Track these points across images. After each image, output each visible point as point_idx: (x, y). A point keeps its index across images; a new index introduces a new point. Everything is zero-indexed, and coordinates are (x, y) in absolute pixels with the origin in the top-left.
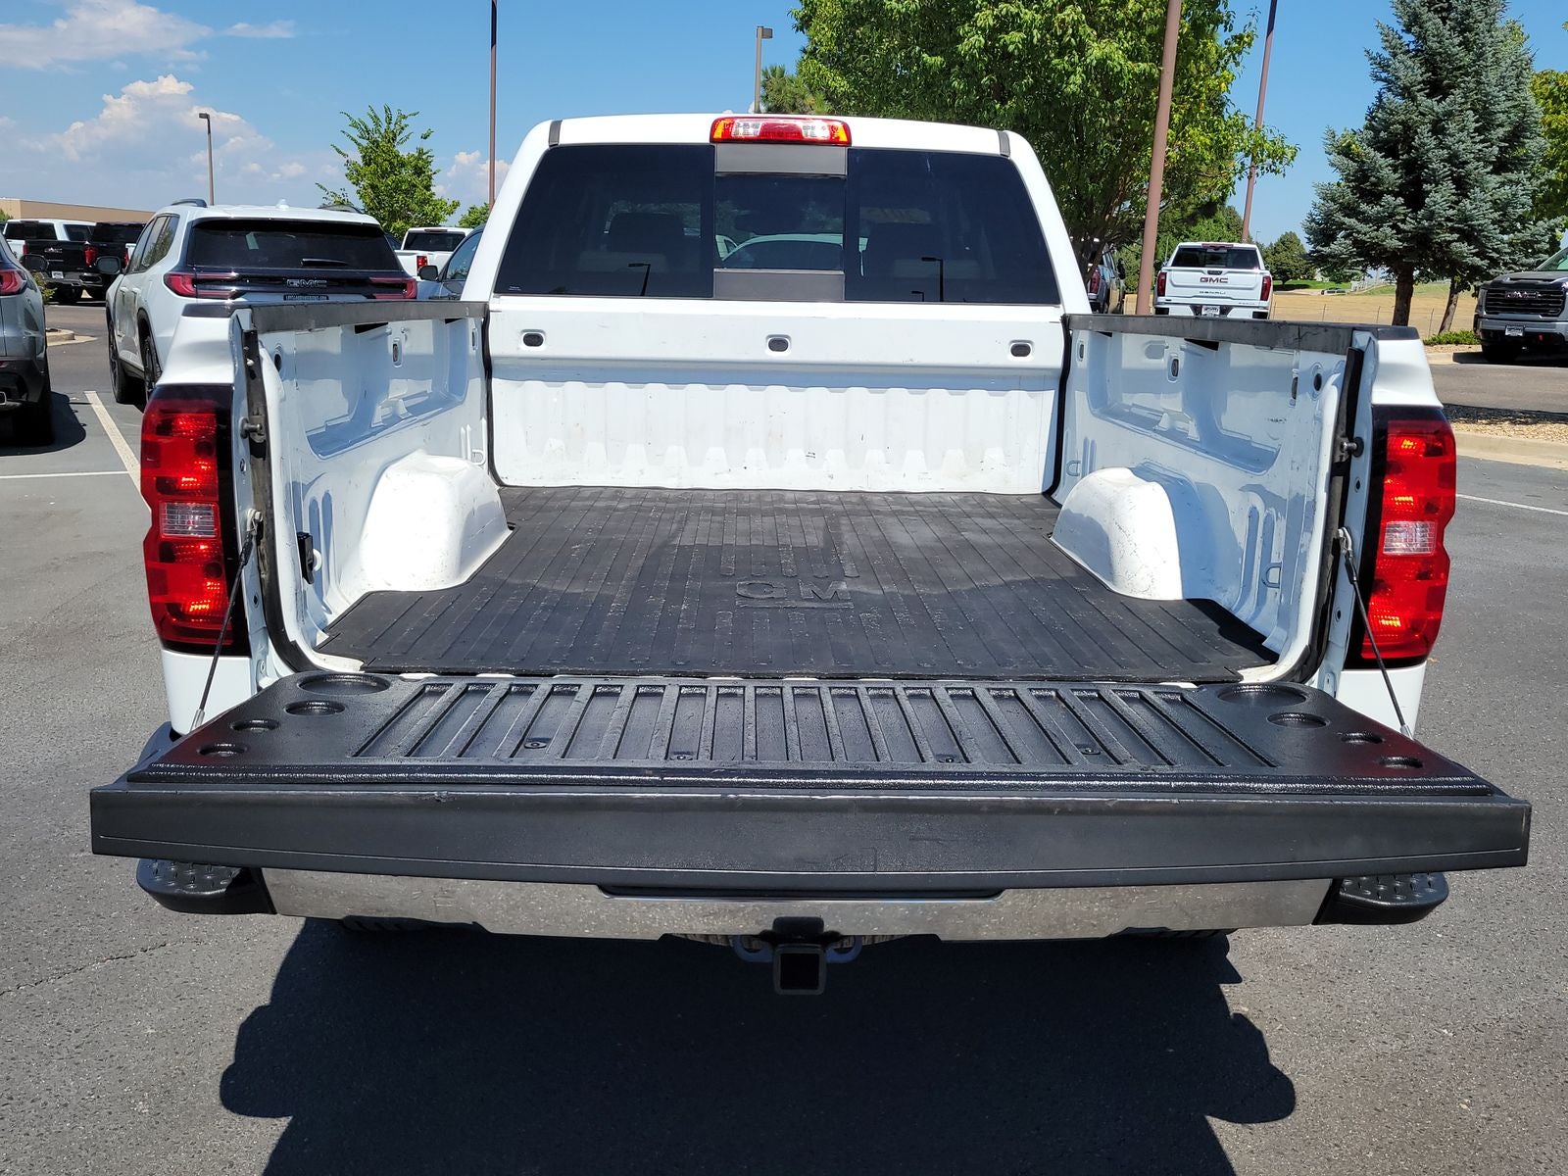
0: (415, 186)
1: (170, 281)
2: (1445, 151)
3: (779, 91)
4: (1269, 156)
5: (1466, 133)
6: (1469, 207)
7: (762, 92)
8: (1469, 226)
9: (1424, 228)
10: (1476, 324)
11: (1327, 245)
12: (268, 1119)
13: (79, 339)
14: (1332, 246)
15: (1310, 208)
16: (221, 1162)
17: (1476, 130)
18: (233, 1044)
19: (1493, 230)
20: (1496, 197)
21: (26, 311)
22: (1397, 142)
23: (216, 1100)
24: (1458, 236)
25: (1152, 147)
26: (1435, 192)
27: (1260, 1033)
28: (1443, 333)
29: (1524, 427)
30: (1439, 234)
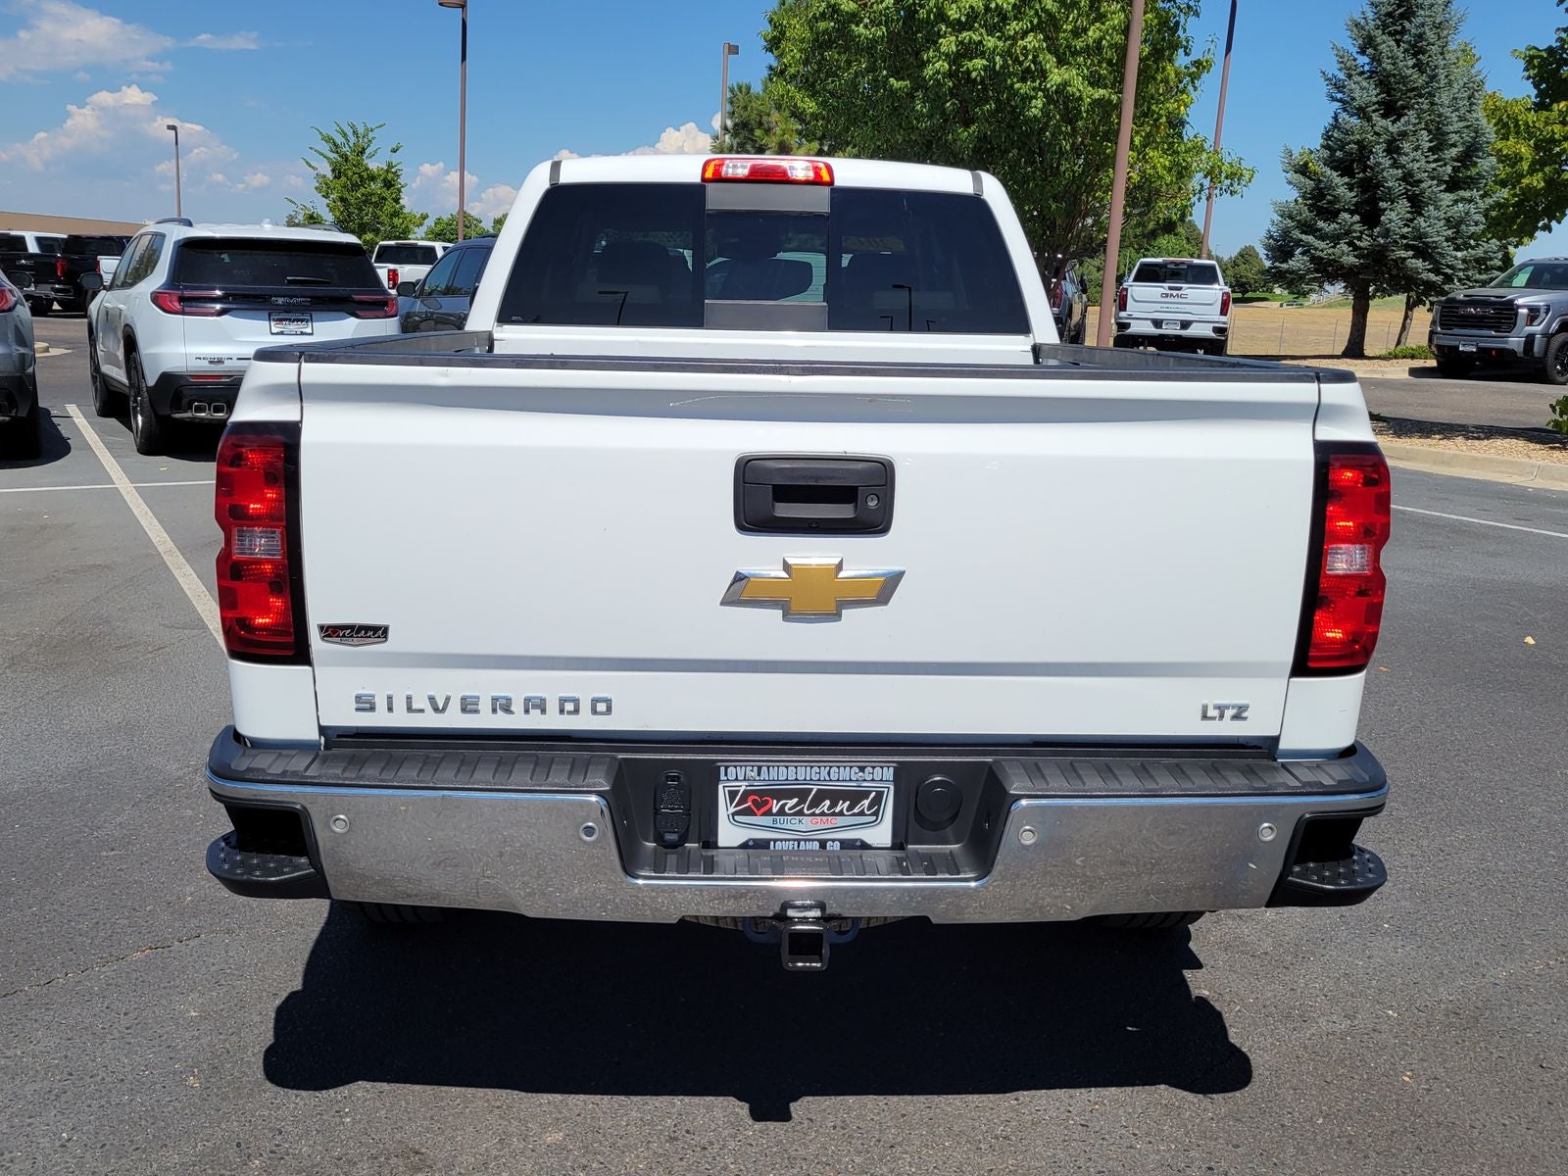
0: (385, 199)
1: (157, 299)
2: (1400, 171)
3: (745, 108)
4: (1226, 178)
5: (1420, 152)
6: (1423, 224)
7: (729, 107)
8: (1424, 243)
9: (1380, 245)
10: (1430, 340)
11: (1285, 261)
12: (310, 1092)
13: (54, 352)
14: (1290, 262)
15: (1268, 225)
16: (271, 1130)
17: (1430, 149)
18: (271, 1025)
19: (1447, 248)
20: (1449, 214)
21: (16, 327)
22: (1353, 161)
23: (260, 1075)
24: (1412, 253)
25: (1113, 169)
26: (1391, 210)
27: (1219, 1015)
28: (1399, 347)
29: (1477, 442)
30: (1394, 251)
